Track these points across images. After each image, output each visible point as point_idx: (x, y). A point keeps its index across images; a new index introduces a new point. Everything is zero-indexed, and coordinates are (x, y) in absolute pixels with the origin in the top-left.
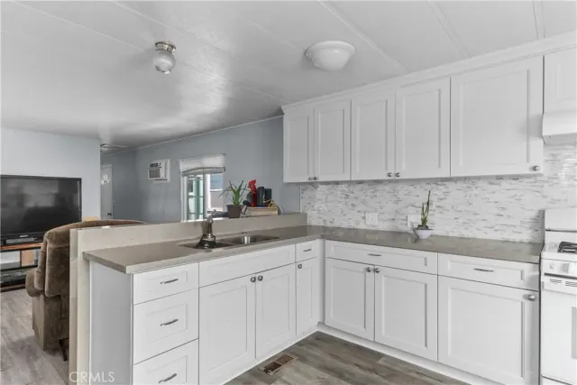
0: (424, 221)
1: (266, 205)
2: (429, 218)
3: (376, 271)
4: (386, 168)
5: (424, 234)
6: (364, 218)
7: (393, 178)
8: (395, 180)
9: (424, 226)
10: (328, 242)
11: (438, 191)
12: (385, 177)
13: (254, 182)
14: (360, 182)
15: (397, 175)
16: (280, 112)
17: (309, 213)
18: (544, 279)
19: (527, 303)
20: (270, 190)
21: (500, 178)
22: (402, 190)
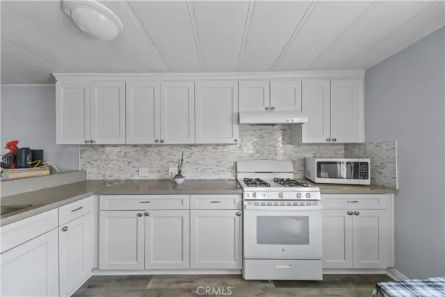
0: (180, 172)
1: (32, 166)
2: (183, 170)
3: (146, 215)
4: (154, 136)
5: (180, 181)
6: (138, 171)
7: (159, 143)
8: (160, 144)
9: (179, 175)
10: (101, 197)
11: (187, 152)
12: (152, 142)
13: (17, 142)
14: (135, 146)
15: (162, 141)
16: (52, 80)
17: (88, 170)
18: (245, 203)
19: (237, 217)
20: (41, 152)
21: (218, 145)
22: (166, 151)
